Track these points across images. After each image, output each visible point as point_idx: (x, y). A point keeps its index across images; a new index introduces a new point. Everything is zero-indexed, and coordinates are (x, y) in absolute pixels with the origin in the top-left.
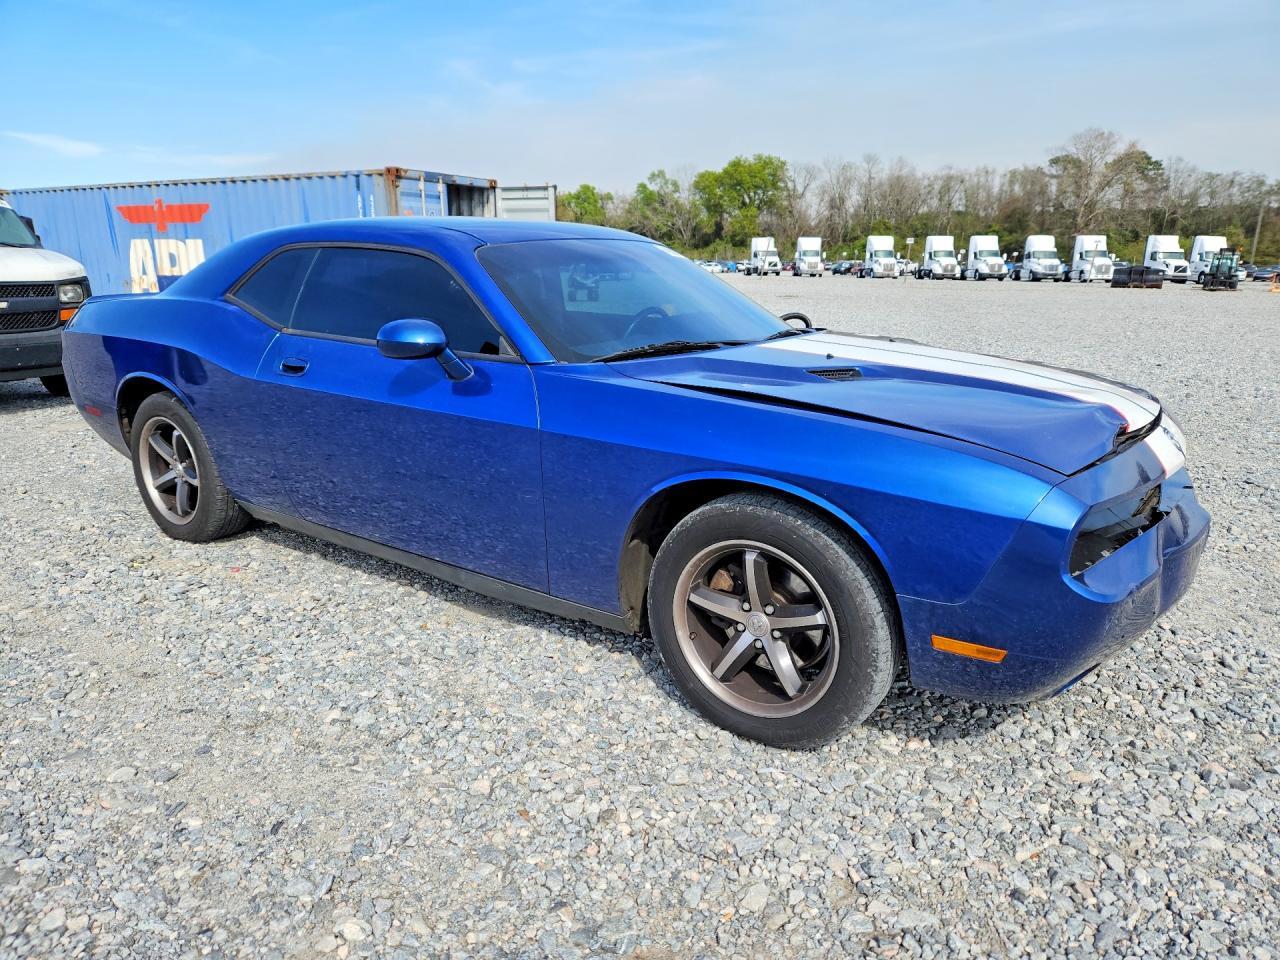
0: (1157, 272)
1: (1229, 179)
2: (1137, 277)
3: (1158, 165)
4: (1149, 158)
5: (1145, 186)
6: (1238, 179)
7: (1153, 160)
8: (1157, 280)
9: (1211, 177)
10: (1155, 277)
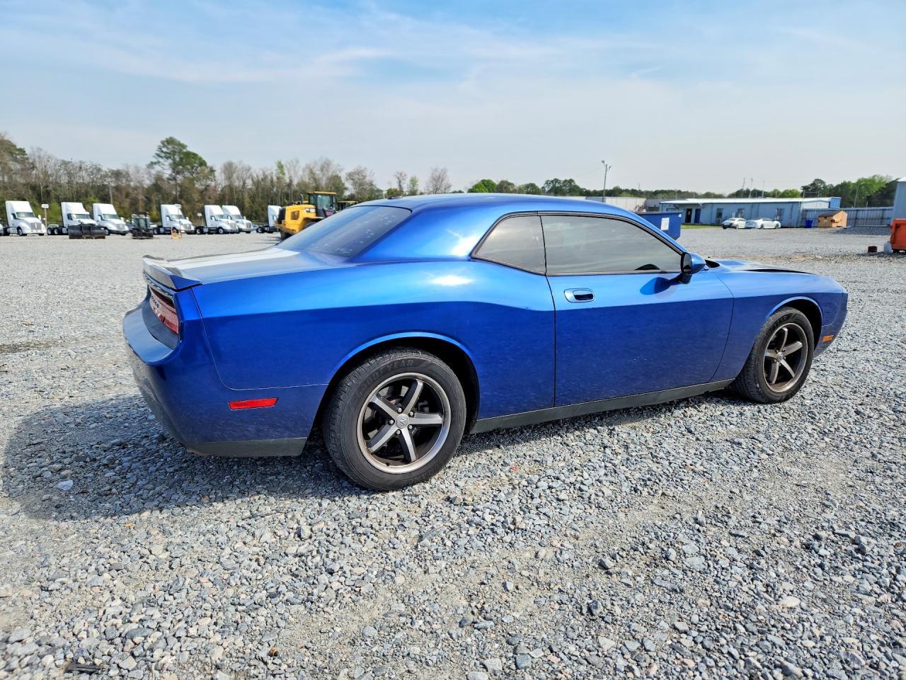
0: (99, 227)
1: (78, 165)
2: (86, 231)
3: (22, 151)
4: (14, 146)
5: (19, 166)
6: (83, 166)
7: (18, 147)
8: (101, 233)
9: (65, 163)
10: (99, 231)
